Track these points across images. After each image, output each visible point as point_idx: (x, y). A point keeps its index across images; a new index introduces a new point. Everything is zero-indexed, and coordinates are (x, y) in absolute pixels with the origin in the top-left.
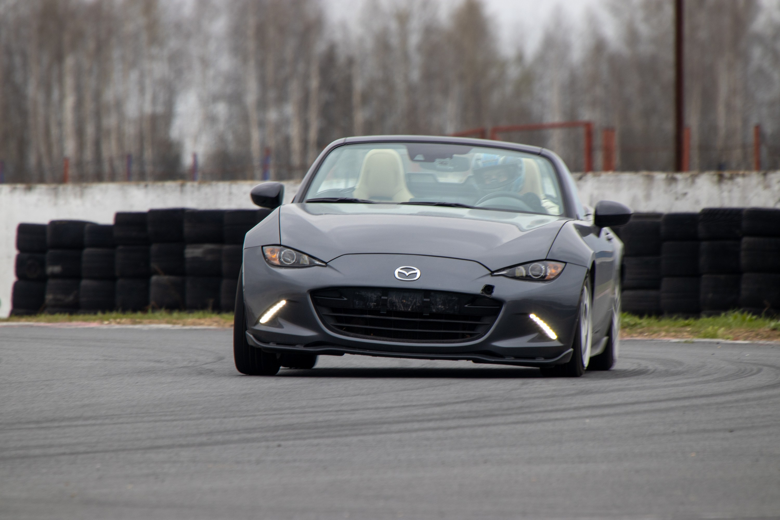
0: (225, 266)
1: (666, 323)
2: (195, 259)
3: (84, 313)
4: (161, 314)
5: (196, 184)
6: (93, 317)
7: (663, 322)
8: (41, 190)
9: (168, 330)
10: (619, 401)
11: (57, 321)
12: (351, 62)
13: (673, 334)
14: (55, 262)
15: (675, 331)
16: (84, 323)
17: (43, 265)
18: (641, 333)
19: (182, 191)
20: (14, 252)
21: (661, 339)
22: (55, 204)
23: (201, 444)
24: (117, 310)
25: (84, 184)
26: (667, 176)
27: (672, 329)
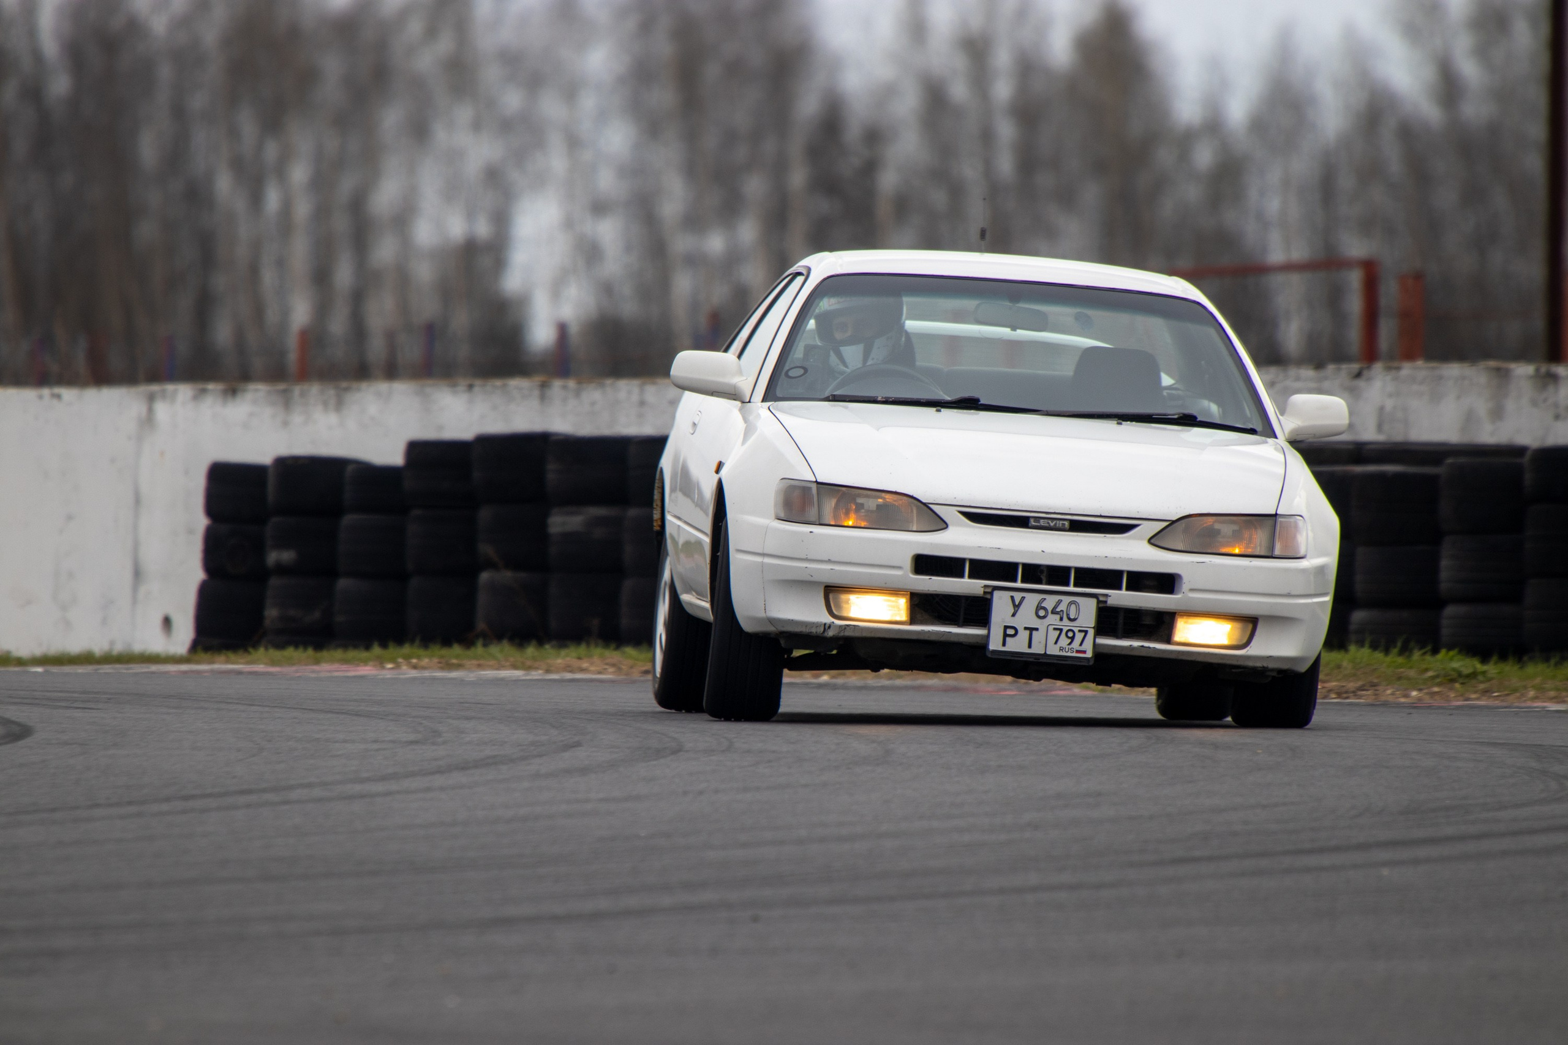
0: (629, 552)
1: (1536, 671)
2: (569, 537)
3: (345, 647)
4: (502, 650)
5: (571, 383)
6: (364, 654)
7: (1531, 669)
8: (257, 394)
9: (517, 681)
10: (1450, 831)
11: (290, 662)
12: (874, 136)
13: (1552, 694)
14: (282, 543)
15: (1557, 689)
16: (344, 667)
17: (259, 549)
18: (1486, 692)
19: (543, 398)
20: (202, 522)
21: (1529, 704)
22: (285, 424)
23: (596, 916)
24: (412, 641)
25: (344, 384)
26: (1537, 370)
27: (1549, 685)
